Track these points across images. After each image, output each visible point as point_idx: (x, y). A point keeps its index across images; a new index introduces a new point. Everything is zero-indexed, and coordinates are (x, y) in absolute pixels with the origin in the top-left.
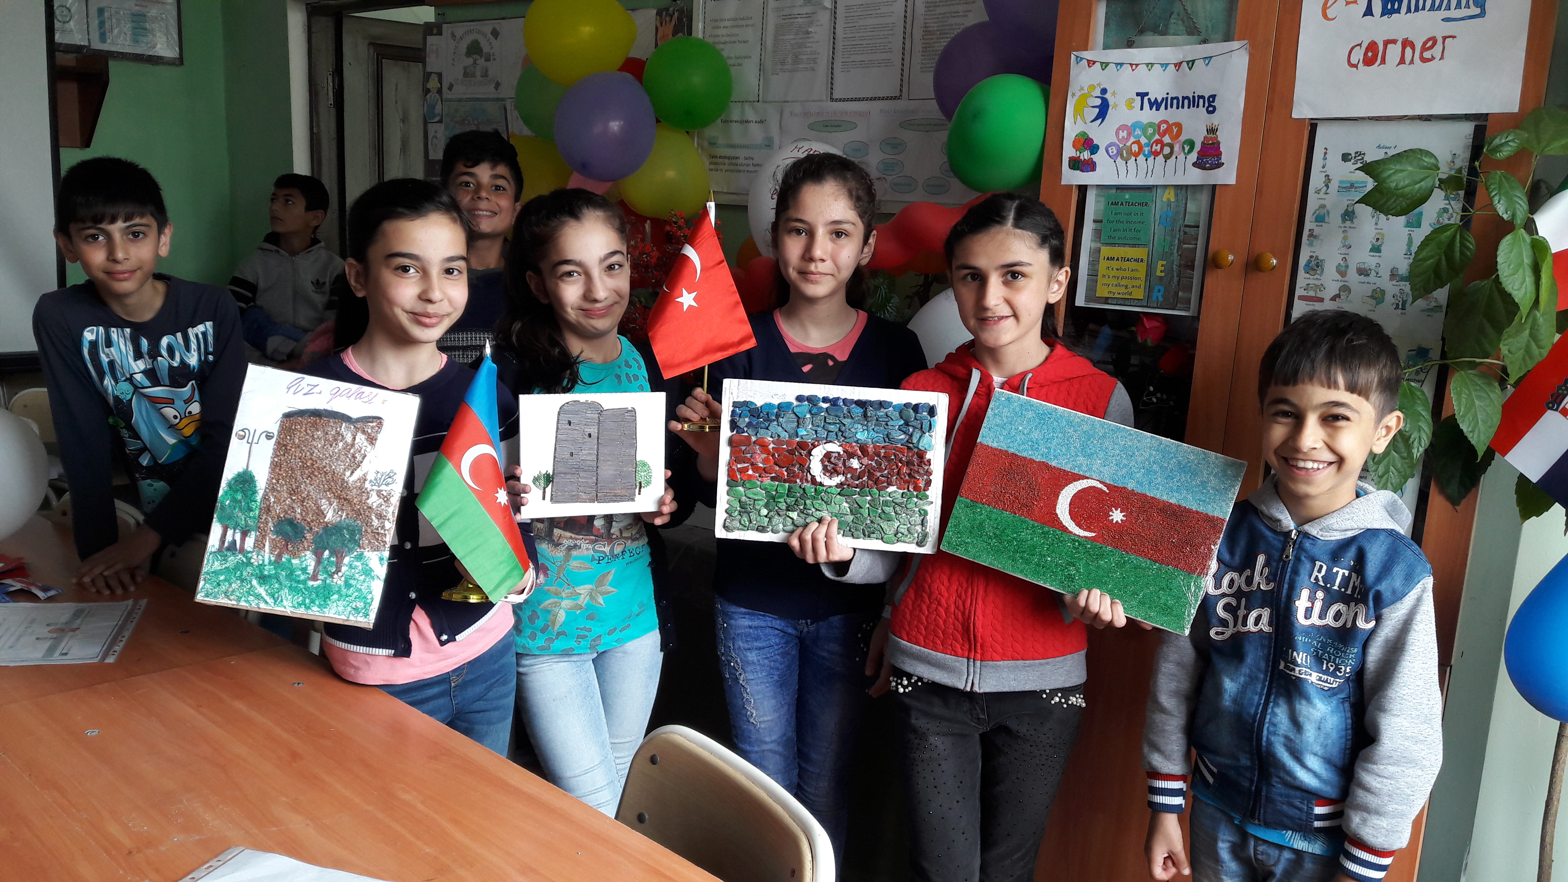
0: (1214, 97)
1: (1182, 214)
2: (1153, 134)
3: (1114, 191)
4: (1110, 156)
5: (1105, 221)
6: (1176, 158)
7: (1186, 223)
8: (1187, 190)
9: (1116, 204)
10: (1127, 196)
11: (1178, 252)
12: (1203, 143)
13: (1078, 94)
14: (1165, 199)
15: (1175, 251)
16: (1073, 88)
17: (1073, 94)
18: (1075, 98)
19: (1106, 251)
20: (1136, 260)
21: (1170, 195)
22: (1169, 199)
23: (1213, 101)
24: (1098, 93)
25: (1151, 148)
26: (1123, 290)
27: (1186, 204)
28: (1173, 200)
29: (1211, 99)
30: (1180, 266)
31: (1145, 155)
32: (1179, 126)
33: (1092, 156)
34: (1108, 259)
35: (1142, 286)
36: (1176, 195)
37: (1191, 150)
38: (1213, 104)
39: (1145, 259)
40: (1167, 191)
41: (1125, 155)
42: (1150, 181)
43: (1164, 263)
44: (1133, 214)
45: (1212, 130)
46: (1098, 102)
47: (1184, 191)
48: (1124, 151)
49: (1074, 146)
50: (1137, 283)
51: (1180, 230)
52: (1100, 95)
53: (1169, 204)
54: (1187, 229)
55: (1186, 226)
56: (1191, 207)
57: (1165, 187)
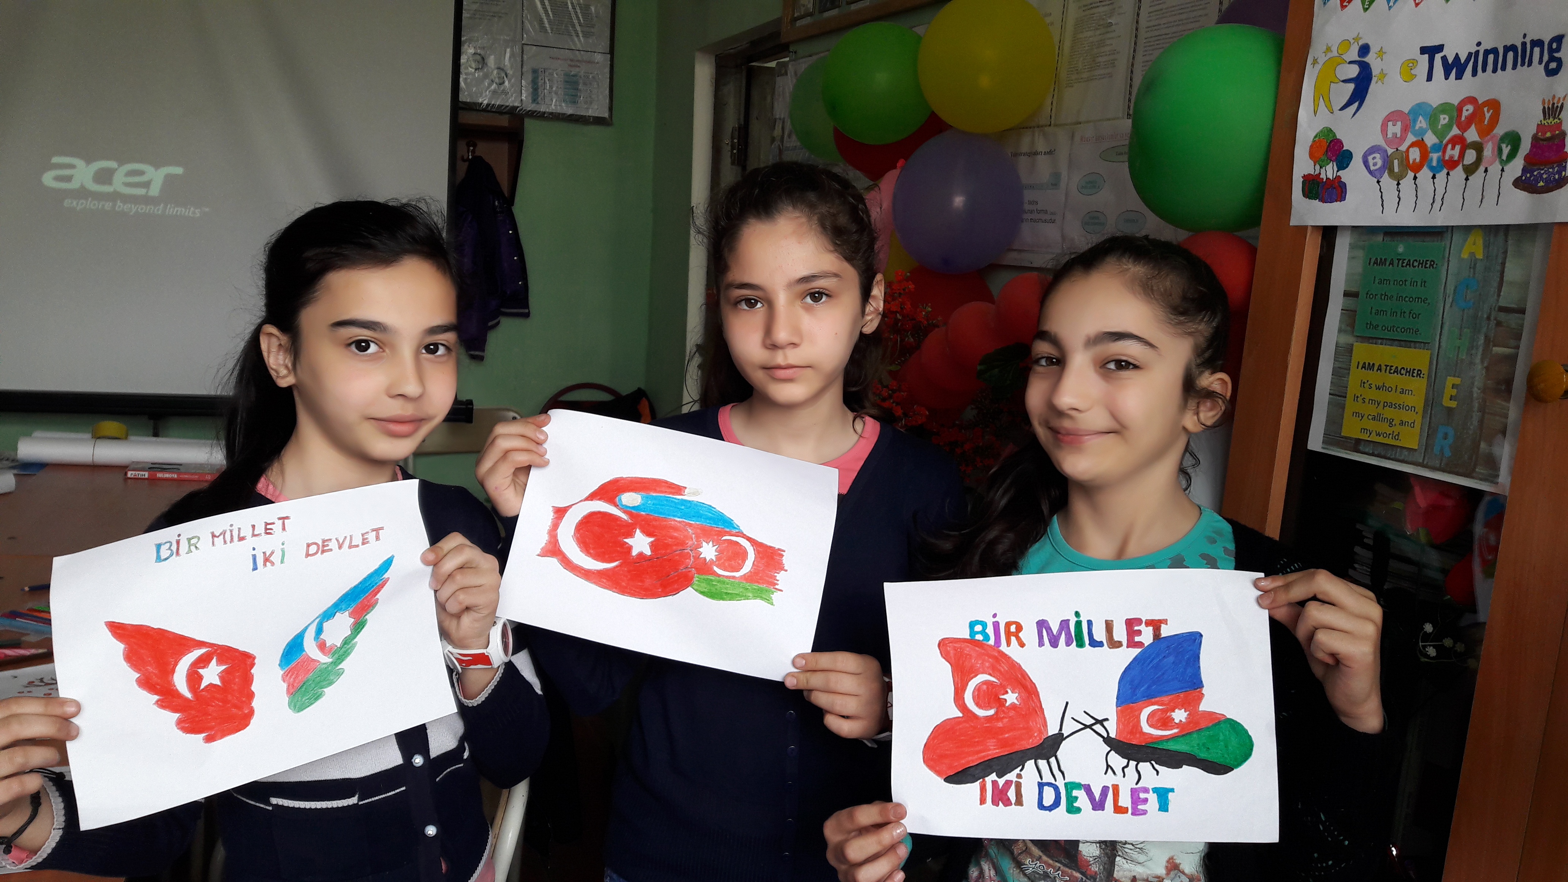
0: (1559, 39)
1: (1495, 284)
2: (1449, 127)
3: (1380, 238)
4: (1370, 172)
5: (1362, 295)
6: (1486, 171)
7: (1503, 303)
8: (1506, 235)
9: (1383, 262)
10: (1401, 249)
11: (1482, 362)
12: (1535, 138)
13: (1322, 59)
14: (1465, 255)
15: (1478, 360)
16: (1317, 51)
17: (1315, 62)
18: (1318, 67)
19: (1362, 352)
20: (1410, 372)
21: (1475, 247)
22: (1472, 254)
23: (1558, 49)
24: (1353, 55)
25: (1444, 152)
26: (1384, 427)
27: (1503, 264)
28: (1480, 256)
29: (1554, 46)
30: (1484, 390)
31: (1431, 168)
32: (1494, 105)
33: (1340, 173)
34: (1364, 367)
35: (1418, 425)
36: (1486, 246)
37: (1512, 155)
38: (1556, 55)
39: (1425, 371)
40: (1471, 239)
41: (1396, 170)
42: (1439, 220)
43: (1457, 381)
44: (1408, 283)
45: (1552, 110)
46: (1354, 71)
47: (1501, 237)
48: (1396, 162)
49: (1312, 156)
50: (1408, 416)
51: (1489, 318)
52: (1358, 59)
53: (1473, 263)
54: (1502, 316)
55: (1502, 309)
56: (1513, 271)
57: (1468, 229)
